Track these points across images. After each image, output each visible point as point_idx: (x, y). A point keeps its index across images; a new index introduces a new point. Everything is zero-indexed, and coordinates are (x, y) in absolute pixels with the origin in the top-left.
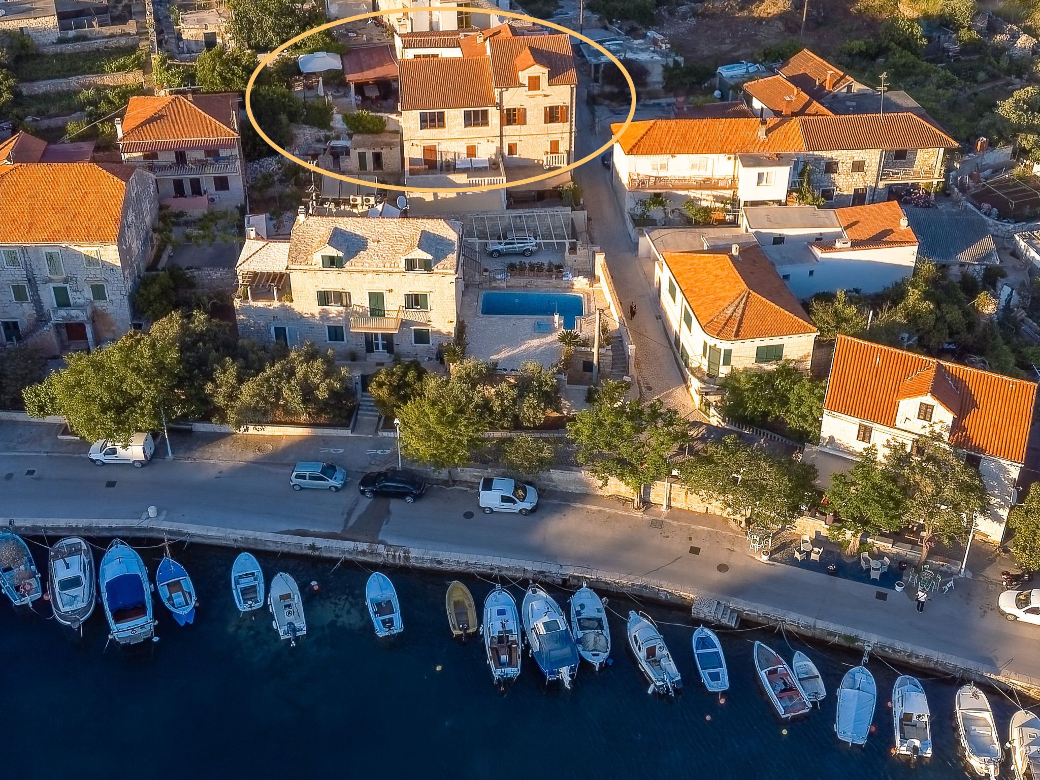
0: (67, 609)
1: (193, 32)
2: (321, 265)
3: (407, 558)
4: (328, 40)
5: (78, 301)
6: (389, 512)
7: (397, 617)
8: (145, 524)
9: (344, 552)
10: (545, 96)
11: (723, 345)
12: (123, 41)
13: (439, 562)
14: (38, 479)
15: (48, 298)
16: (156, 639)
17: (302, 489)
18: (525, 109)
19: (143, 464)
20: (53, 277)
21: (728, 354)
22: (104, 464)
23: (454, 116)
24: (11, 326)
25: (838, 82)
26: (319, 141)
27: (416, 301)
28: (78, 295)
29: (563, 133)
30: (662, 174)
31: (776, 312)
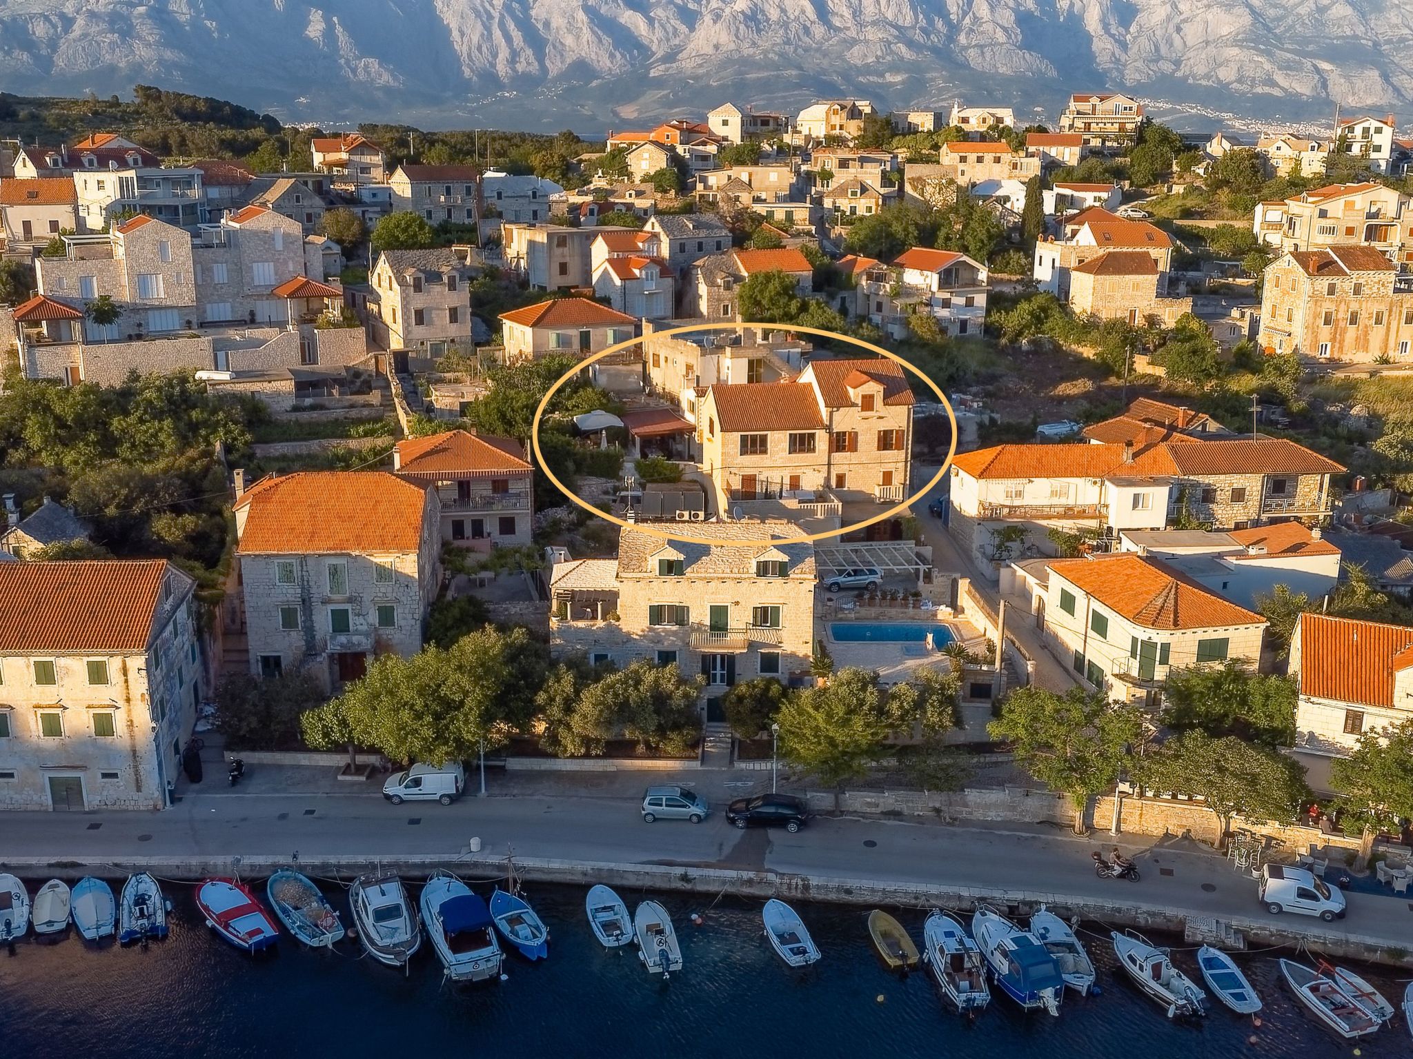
0: (387, 942)
1: (448, 400)
2: (657, 573)
3: (806, 887)
4: (604, 401)
5: (360, 627)
6: (769, 842)
7: (809, 944)
8: (467, 858)
9: (724, 883)
10: (880, 418)
11: (1160, 637)
12: (365, 412)
13: (848, 892)
14: (320, 818)
15: (323, 621)
16: (504, 977)
17: (655, 820)
18: (856, 434)
19: (453, 799)
20: (335, 597)
21: (1166, 648)
22: (402, 801)
23: (778, 440)
24: (272, 662)
25: (1191, 420)
26: (606, 493)
27: (766, 616)
28: (361, 620)
29: (897, 461)
30: (1017, 502)
31: (1213, 603)
